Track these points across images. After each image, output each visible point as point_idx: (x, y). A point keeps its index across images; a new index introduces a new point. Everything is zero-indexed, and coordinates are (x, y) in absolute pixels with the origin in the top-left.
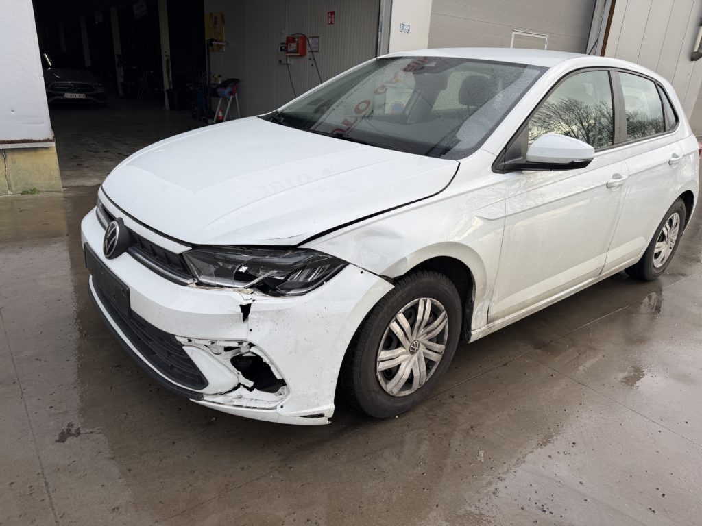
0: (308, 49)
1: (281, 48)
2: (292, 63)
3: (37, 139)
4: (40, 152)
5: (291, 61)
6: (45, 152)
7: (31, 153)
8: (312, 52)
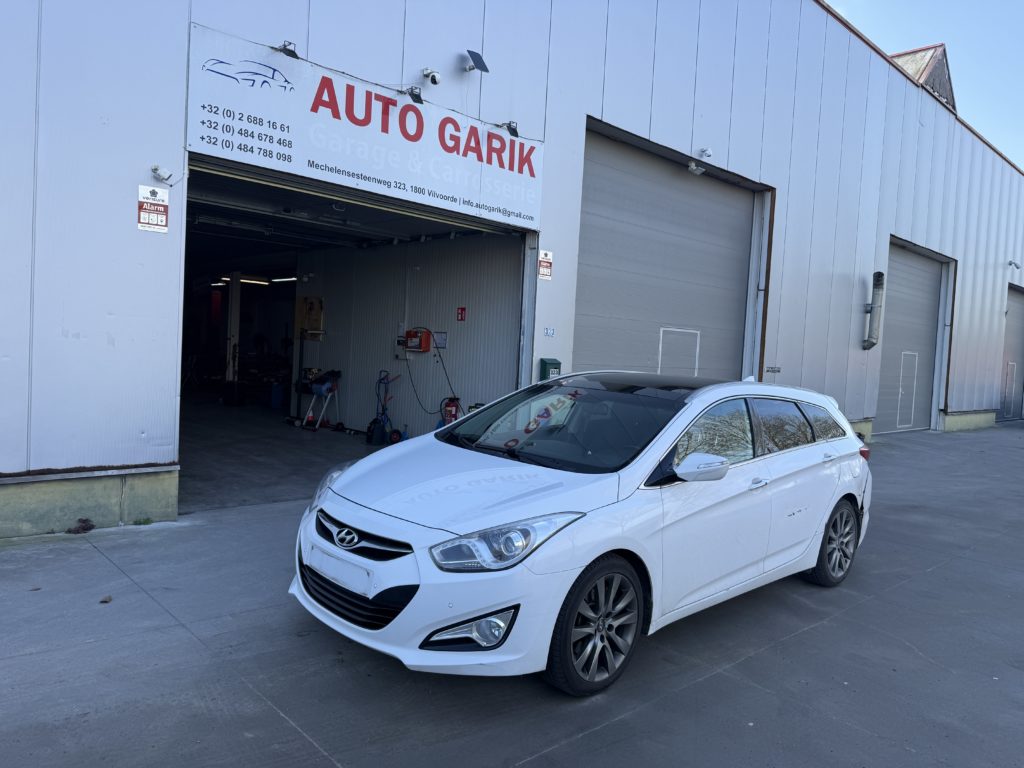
0: (432, 344)
1: (398, 341)
2: (411, 358)
3: (162, 462)
4: (161, 477)
5: (410, 356)
6: (167, 476)
7: (152, 478)
8: (437, 348)
